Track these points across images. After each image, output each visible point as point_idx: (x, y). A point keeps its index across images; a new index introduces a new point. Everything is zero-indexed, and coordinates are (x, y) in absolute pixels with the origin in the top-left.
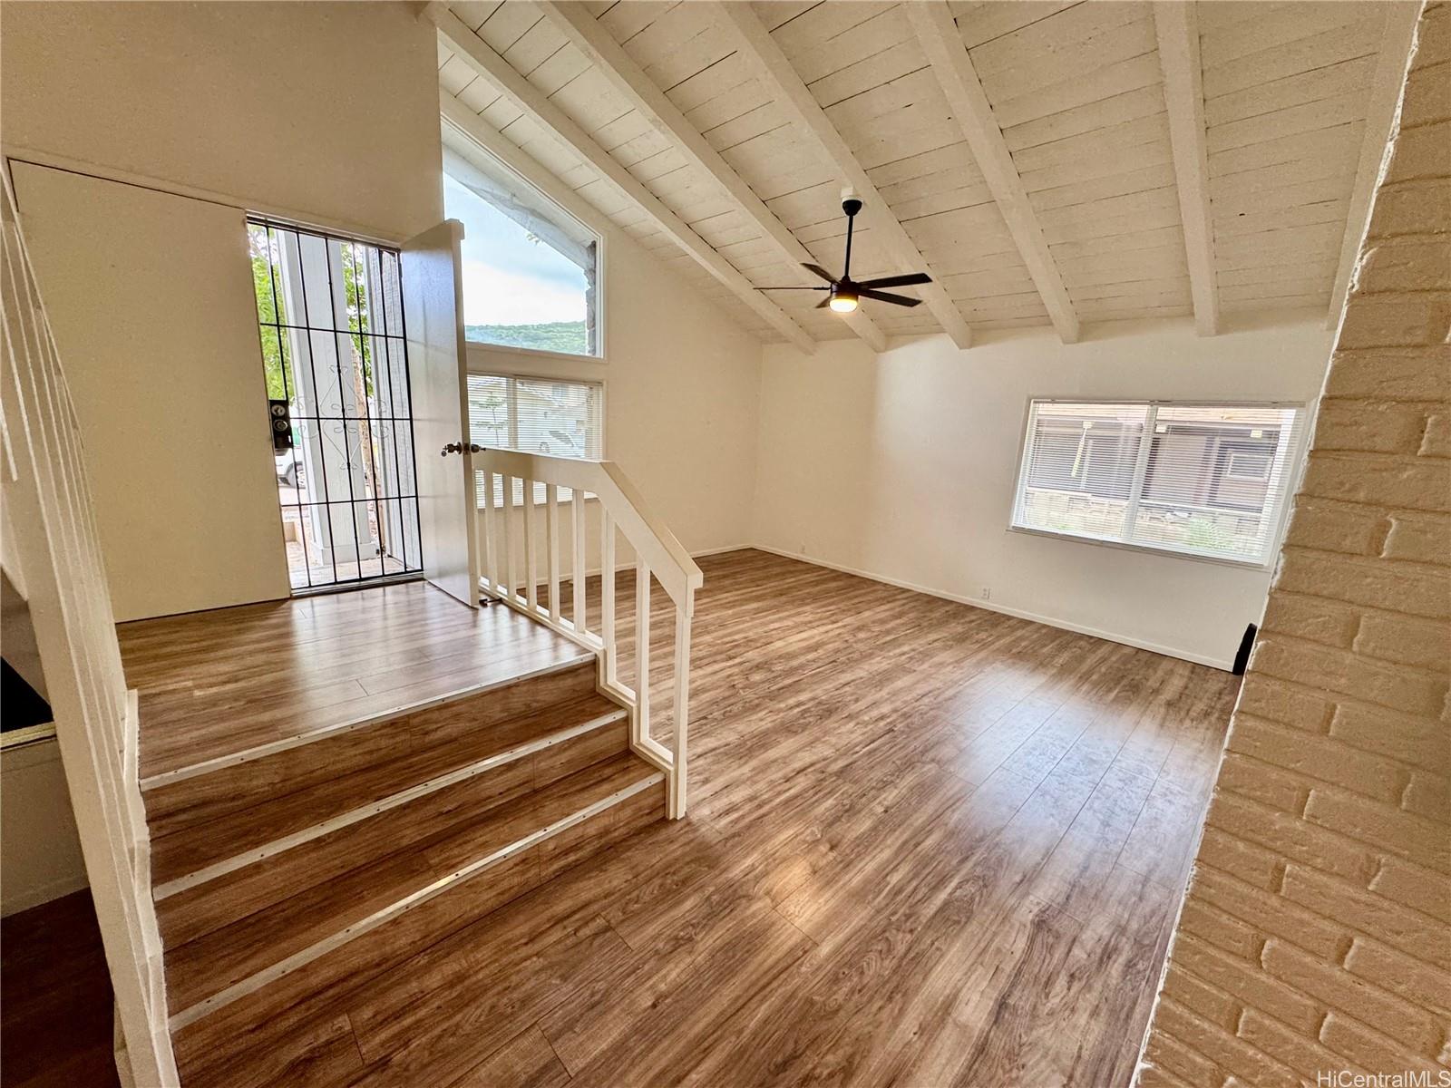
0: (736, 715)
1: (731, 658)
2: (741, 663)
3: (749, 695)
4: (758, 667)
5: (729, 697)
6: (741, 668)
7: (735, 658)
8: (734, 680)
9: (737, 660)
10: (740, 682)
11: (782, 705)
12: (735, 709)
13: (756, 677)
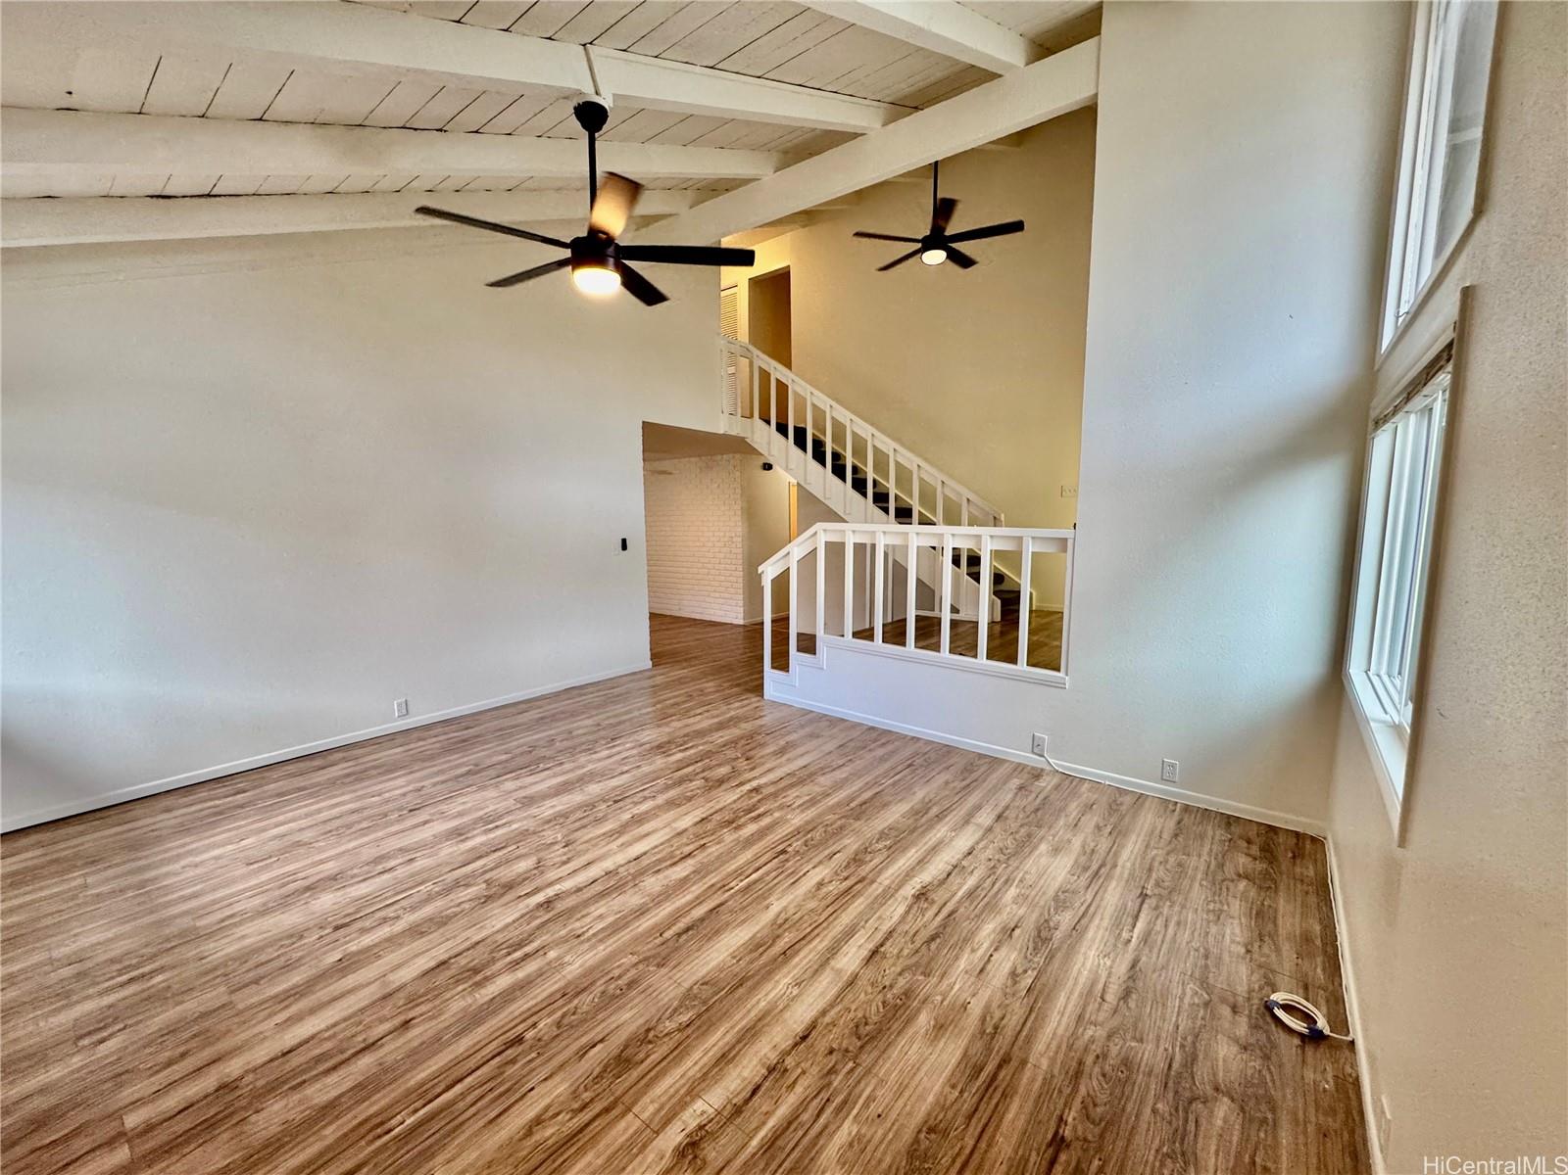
0: (742, 738)
1: (756, 790)
2: (742, 784)
3: (731, 753)
4: (721, 782)
5: (750, 750)
6: (741, 779)
7: (751, 791)
8: (748, 764)
9: (747, 787)
10: (742, 764)
11: (701, 748)
12: (743, 742)
13: (724, 770)
